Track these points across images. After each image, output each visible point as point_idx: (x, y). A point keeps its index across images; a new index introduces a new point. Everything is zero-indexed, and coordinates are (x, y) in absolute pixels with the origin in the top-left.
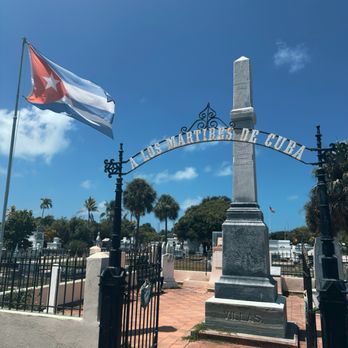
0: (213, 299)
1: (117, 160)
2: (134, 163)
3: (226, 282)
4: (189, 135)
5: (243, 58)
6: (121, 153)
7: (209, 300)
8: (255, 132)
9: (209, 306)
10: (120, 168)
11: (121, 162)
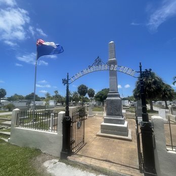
0: (103, 124)
1: (67, 79)
2: (72, 79)
3: (108, 118)
4: (92, 69)
5: (112, 42)
6: (68, 76)
7: (102, 124)
8: (116, 66)
9: (102, 126)
10: (68, 82)
11: (68, 80)
